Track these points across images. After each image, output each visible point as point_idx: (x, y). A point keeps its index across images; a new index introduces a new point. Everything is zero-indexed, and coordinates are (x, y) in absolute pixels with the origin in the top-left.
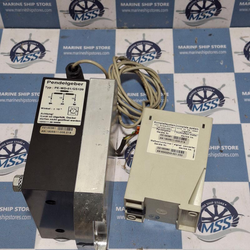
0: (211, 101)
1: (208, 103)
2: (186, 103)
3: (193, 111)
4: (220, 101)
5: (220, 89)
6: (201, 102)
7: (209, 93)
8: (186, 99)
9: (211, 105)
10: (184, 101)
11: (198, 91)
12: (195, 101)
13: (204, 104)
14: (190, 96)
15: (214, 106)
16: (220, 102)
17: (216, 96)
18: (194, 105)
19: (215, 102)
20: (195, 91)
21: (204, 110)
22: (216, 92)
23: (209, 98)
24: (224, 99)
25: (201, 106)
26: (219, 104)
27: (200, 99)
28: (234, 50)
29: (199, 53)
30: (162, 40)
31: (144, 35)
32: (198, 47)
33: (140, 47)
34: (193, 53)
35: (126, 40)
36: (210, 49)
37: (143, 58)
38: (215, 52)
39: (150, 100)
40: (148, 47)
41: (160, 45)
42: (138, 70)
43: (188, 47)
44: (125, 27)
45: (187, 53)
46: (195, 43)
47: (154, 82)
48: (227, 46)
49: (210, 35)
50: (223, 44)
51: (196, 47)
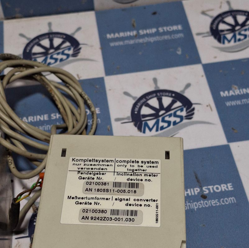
0: (172, 112)
1: (168, 117)
2: (131, 120)
3: (144, 132)
4: (186, 110)
5: (183, 91)
6: (156, 116)
7: (166, 101)
8: (129, 114)
9: (172, 119)
10: (127, 118)
11: (147, 100)
12: (145, 116)
13: (160, 118)
14: (137, 109)
15: (178, 120)
16: (187, 113)
17: (178, 104)
18: (145, 123)
19: (179, 113)
20: (143, 100)
21: (162, 128)
22: (178, 97)
23: (169, 108)
24: (192, 107)
25: (157, 123)
26: (186, 116)
27: (152, 112)
28: (194, 31)
29: (141, 41)
30: (79, 29)
31: (50, 24)
32: (138, 33)
33: (46, 43)
34: (132, 42)
35: (22, 35)
36: (157, 34)
37: (51, 58)
38: (166, 37)
39: (67, 124)
40: (57, 41)
41: (77, 37)
42: (39, 74)
43: (122, 34)
44: (18, 15)
45: (121, 43)
46: (133, 27)
47: (72, 92)
48: (183, 26)
49: (155, 13)
50: (177, 24)
51: (134, 33)
